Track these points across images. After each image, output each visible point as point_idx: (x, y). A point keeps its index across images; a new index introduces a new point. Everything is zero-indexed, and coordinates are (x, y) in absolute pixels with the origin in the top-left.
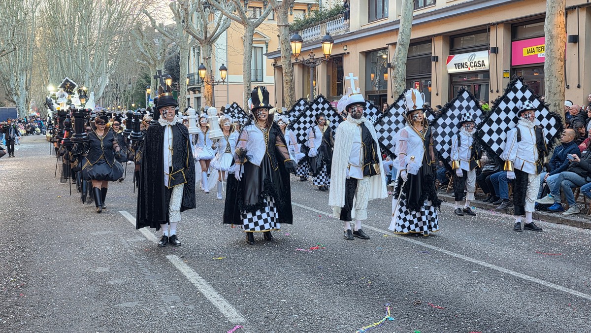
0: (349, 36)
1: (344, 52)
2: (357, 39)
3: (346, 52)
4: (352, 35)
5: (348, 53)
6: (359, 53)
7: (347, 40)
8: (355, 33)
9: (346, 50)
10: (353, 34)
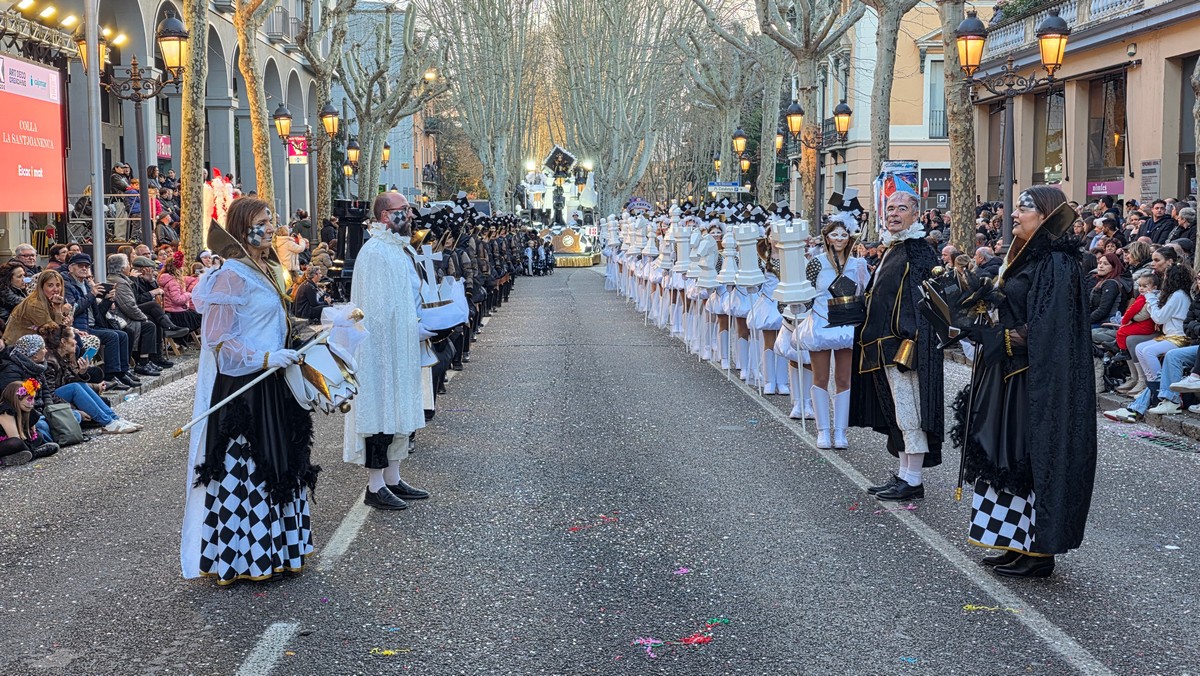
0: (1141, 19)
1: (1127, 59)
2: (1160, 26)
3: (1133, 59)
4: (1146, 18)
5: (1139, 62)
6: (1163, 60)
7: (1135, 29)
8: (1154, 12)
9: (1132, 55)
10: (1148, 14)
